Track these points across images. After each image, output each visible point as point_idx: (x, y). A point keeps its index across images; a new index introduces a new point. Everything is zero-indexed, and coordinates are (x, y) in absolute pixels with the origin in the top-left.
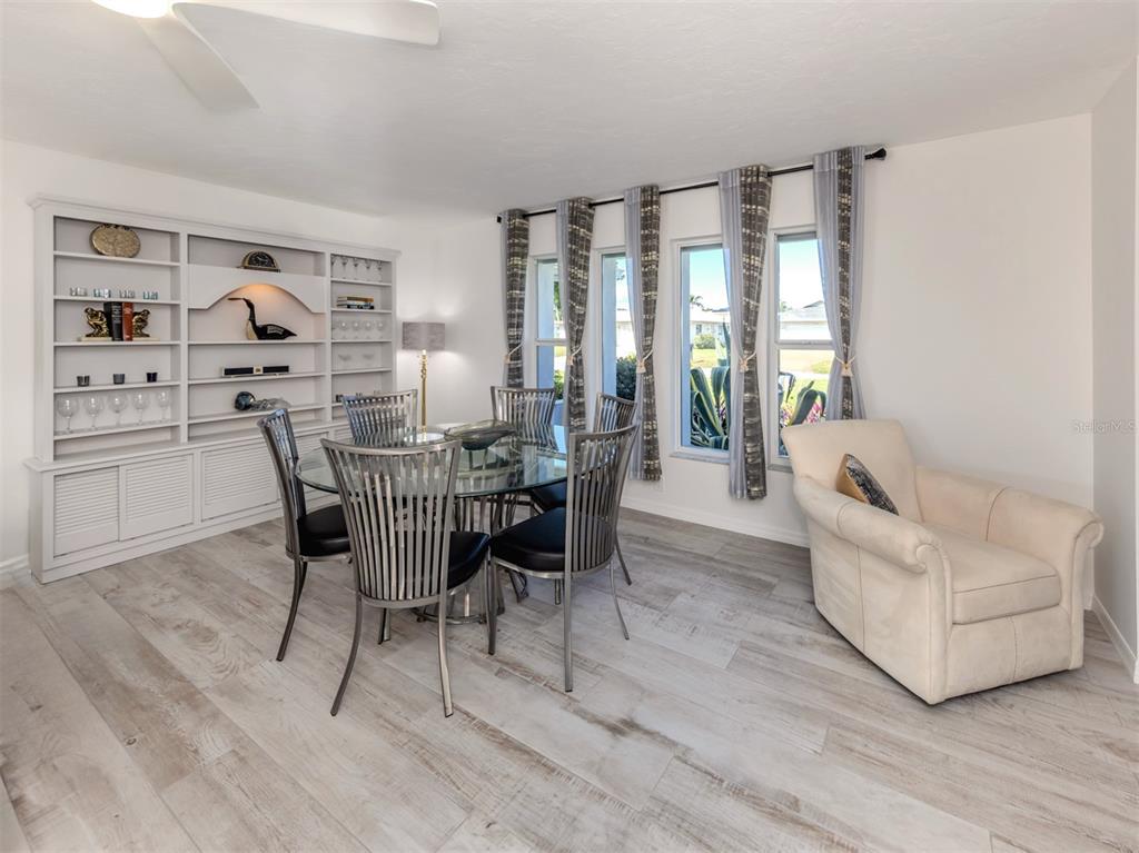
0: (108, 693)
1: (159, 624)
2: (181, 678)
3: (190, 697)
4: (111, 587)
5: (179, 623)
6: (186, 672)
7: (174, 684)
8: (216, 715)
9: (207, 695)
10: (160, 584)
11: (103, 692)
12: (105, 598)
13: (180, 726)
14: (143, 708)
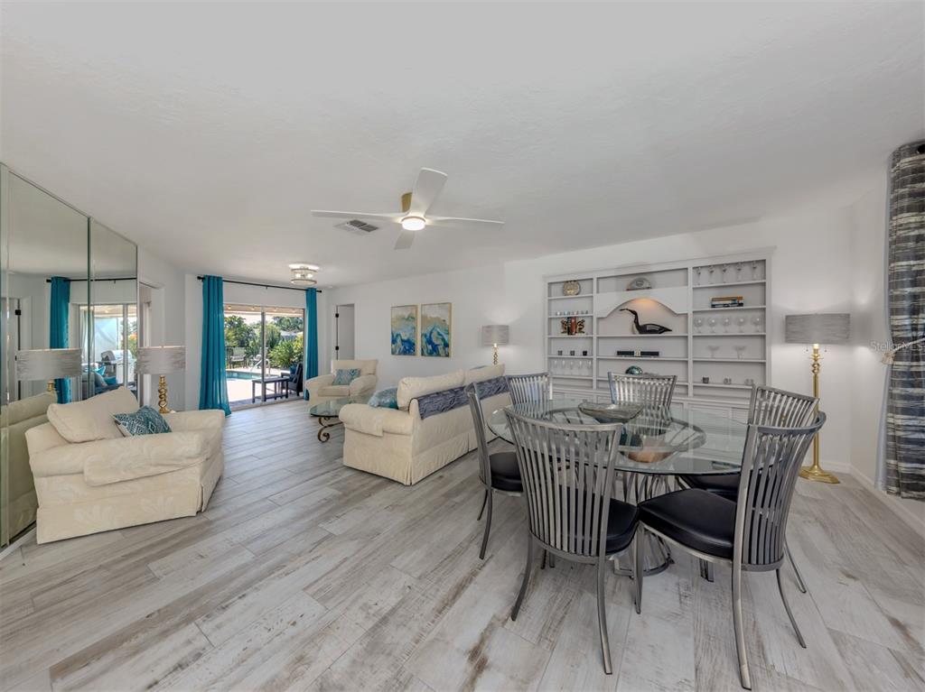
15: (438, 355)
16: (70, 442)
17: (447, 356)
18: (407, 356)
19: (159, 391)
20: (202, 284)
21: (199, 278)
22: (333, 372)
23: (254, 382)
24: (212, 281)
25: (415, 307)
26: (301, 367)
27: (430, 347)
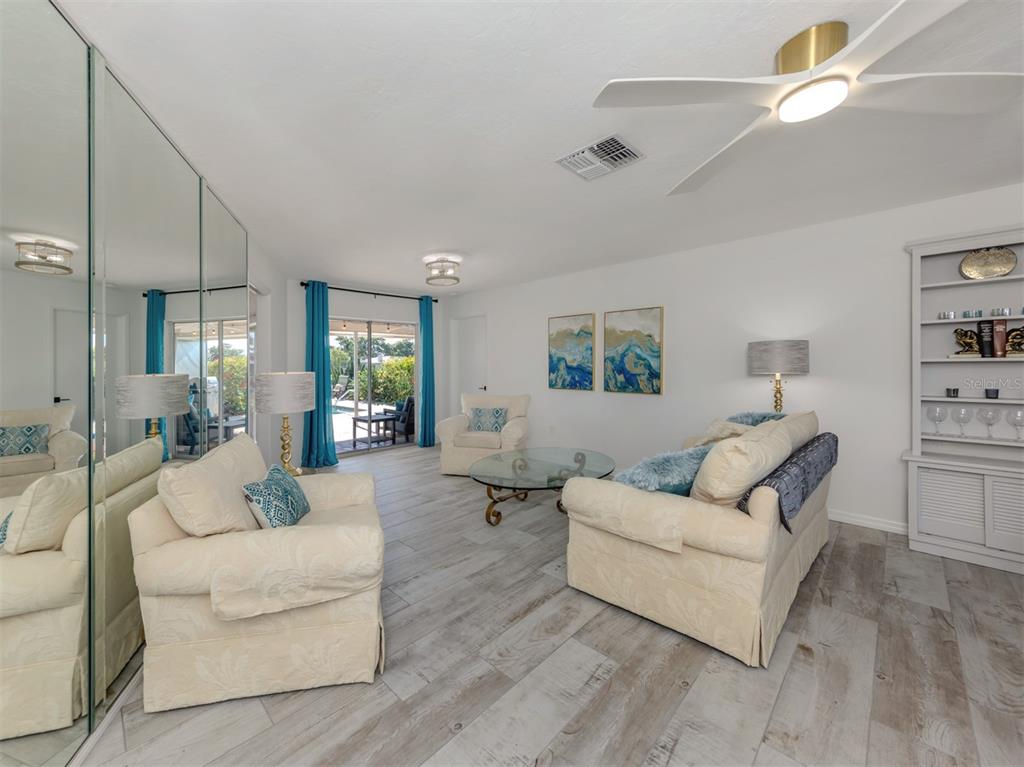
0: (892, 639)
1: (977, 628)
2: (959, 676)
3: (954, 693)
4: (960, 579)
5: (999, 640)
6: (968, 674)
7: (948, 674)
8: (964, 723)
9: (971, 704)
10: (1009, 602)
11: (890, 636)
12: (948, 583)
13: (924, 701)
14: (908, 667)
15: (638, 390)
16: (189, 535)
17: (657, 391)
18: (574, 391)
19: (282, 439)
20: (305, 291)
21: (302, 284)
22: (466, 410)
23: (356, 420)
24: (316, 288)
25: (592, 315)
26: (411, 402)
27: (621, 378)
